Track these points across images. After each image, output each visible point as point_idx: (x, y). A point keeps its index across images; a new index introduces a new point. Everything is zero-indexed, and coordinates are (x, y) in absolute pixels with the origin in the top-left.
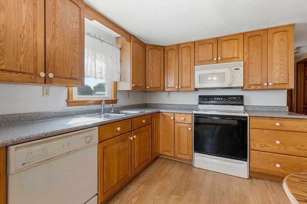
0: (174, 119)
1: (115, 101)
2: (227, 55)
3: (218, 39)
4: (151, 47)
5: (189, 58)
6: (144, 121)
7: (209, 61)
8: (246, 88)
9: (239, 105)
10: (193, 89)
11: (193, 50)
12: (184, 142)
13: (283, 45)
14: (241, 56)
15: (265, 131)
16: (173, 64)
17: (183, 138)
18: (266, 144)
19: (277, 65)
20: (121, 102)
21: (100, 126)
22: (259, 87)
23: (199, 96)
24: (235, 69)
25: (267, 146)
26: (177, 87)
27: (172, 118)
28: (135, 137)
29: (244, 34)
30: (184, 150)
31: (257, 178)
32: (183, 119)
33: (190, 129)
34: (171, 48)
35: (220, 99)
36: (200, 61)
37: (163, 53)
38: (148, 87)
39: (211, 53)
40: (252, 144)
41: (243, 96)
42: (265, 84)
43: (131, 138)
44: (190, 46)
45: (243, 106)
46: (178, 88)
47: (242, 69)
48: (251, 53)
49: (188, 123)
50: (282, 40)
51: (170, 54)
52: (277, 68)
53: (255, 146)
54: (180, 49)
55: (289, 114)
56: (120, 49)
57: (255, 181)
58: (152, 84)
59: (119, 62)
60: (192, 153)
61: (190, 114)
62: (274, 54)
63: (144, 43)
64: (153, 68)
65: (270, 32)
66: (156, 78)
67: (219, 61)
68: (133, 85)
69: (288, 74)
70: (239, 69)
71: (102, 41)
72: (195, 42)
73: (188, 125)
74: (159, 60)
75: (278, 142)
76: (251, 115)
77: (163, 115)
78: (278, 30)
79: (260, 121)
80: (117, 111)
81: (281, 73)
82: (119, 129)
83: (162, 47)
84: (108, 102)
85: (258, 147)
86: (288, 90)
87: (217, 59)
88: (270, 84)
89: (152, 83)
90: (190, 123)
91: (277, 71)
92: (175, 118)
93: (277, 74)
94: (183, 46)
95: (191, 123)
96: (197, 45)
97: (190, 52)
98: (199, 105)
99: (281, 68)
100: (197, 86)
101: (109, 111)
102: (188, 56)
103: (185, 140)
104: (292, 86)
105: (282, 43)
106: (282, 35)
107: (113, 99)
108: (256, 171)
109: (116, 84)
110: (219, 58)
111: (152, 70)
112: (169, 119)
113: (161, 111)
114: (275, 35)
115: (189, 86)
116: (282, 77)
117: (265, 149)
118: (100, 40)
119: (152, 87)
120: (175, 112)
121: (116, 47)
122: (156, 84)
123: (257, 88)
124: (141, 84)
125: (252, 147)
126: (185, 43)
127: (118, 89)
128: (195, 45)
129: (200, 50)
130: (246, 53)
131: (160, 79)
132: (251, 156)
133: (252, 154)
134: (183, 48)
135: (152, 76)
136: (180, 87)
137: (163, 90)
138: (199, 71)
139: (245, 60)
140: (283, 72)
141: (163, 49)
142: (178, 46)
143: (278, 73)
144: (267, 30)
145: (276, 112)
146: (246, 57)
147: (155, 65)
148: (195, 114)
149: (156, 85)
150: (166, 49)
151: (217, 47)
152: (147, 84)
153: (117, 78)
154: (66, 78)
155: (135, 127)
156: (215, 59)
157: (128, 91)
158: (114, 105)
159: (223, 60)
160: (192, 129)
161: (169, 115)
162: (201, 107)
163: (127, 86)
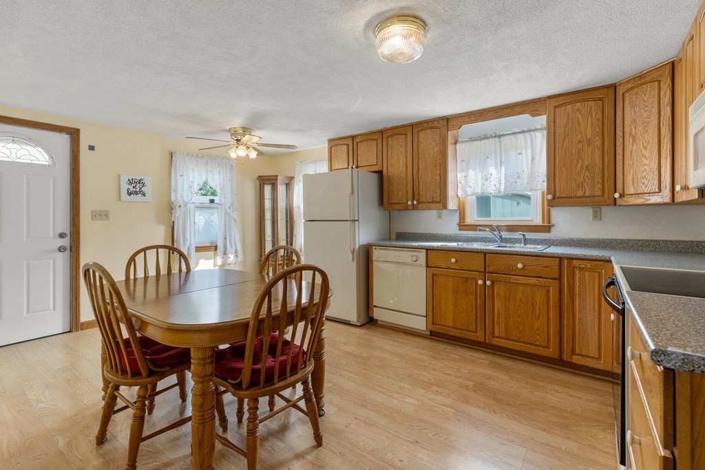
4: (629, 85)
6: (520, 266)
21: (428, 249)
28: (488, 283)
38: (616, 196)
43: (480, 283)
58: (633, 184)
64: (635, 140)
66: (645, 165)
68: (548, 197)
71: (500, 136)
74: (654, 111)
82: (453, 260)
89: (629, 182)
107: (542, 224)
111: (631, 146)
119: (633, 193)
122: (643, 183)
124: (590, 191)
131: (660, 166)
135: (633, 164)
137: (668, 198)
147: (639, 130)
149: (643, 187)
152: (619, 186)
154: (429, 202)
158: (543, 234)
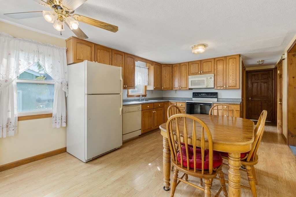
1: (145, 96)
2: (206, 70)
3: (201, 61)
4: (165, 65)
5: (186, 71)
6: (160, 105)
7: (196, 73)
9: (214, 98)
10: (188, 89)
11: (188, 67)
13: (233, 65)
14: (213, 71)
16: (177, 75)
19: (231, 76)
20: (148, 96)
21: (142, 104)
22: (222, 88)
23: (193, 93)
24: (210, 78)
26: (179, 88)
27: (175, 105)
28: (155, 111)
29: (214, 59)
32: (181, 105)
33: (184, 110)
34: (176, 65)
35: (204, 95)
36: (192, 73)
37: (172, 68)
38: (163, 88)
39: (197, 69)
42: (225, 86)
43: (154, 112)
45: (217, 99)
47: (213, 78)
48: (218, 69)
50: (233, 63)
51: (175, 69)
54: (181, 66)
56: (148, 69)
59: (147, 76)
61: (184, 102)
62: (230, 70)
63: (161, 64)
64: (165, 77)
65: (228, 58)
66: (168, 82)
67: (201, 74)
68: (155, 87)
69: (236, 81)
70: (211, 78)
71: (140, 67)
72: (189, 62)
73: (183, 108)
74: (169, 72)
77: (170, 103)
78: (231, 57)
80: (147, 100)
81: (233, 80)
82: (148, 107)
84: (143, 96)
88: (227, 86)
89: (165, 85)
91: (231, 79)
92: (177, 105)
94: (183, 64)
95: (185, 107)
97: (186, 68)
98: (193, 98)
99: (233, 78)
100: (190, 87)
101: (143, 100)
104: (238, 87)
105: (233, 64)
106: (233, 60)
107: (144, 94)
109: (146, 87)
110: (202, 72)
113: (169, 101)
114: (230, 60)
115: (186, 87)
116: (233, 83)
118: (139, 67)
119: (165, 88)
120: (177, 101)
121: (146, 68)
123: (221, 88)
124: (159, 86)
126: (184, 63)
127: (147, 89)
128: (189, 64)
129: (192, 67)
131: (170, 83)
134: (183, 65)
135: (165, 82)
136: (181, 88)
137: (171, 89)
138: (191, 78)
139: (215, 73)
140: (234, 80)
141: (171, 66)
142: (180, 64)
143: (231, 80)
144: (226, 57)
145: (235, 102)
146: (215, 71)
147: (167, 75)
148: (187, 103)
149: (167, 87)
150: (174, 66)
151: (200, 65)
152: (162, 86)
153: (146, 84)
155: (155, 107)
156: (199, 72)
157: (152, 90)
158: (145, 97)
159: (204, 73)
160: (185, 111)
161: (174, 103)
163: (151, 88)
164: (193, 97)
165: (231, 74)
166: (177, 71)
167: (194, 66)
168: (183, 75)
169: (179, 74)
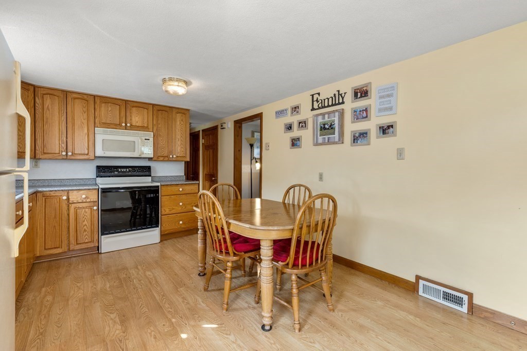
0: (68, 199)
2: (137, 122)
3: (126, 103)
5: (85, 115)
7: (116, 125)
8: (155, 159)
9: (146, 176)
10: (93, 158)
11: (92, 106)
12: (85, 227)
13: (182, 124)
14: (150, 126)
15: (172, 196)
17: (84, 221)
18: (174, 207)
19: (178, 140)
22: (166, 159)
23: (97, 166)
24: (145, 139)
25: (173, 209)
26: (64, 154)
27: (65, 198)
29: (154, 105)
30: (85, 237)
31: (166, 240)
32: (84, 196)
33: (95, 208)
34: (50, 92)
35: (126, 170)
36: (103, 122)
37: (33, 95)
39: (118, 117)
40: (162, 210)
41: (150, 166)
42: (171, 156)
44: (88, 99)
45: (150, 177)
46: (67, 154)
47: (151, 139)
48: (160, 126)
49: (92, 200)
50: (182, 120)
51: (48, 101)
52: (179, 143)
53: (165, 211)
54: (69, 99)
55: (186, 181)
57: (165, 242)
60: (97, 238)
61: (95, 189)
62: (177, 130)
65: (174, 111)
67: (128, 128)
69: (186, 149)
70: (149, 140)
72: (95, 96)
73: (92, 204)
75: (181, 204)
76: (162, 184)
77: (44, 195)
78: (179, 111)
79: (169, 188)
83: (30, 86)
85: (167, 211)
86: (185, 162)
87: (126, 125)
88: (174, 156)
90: (94, 200)
91: (179, 146)
92: (70, 197)
93: (179, 148)
94: (75, 95)
95: (96, 200)
96: (98, 101)
97: (87, 107)
99: (182, 143)
100: (99, 153)
102: (85, 112)
103: (87, 225)
104: (188, 159)
105: (182, 122)
106: (182, 116)
108: (166, 233)
110: (128, 125)
112: (58, 199)
114: (177, 115)
115: (87, 153)
116: (182, 151)
117: (173, 211)
120: (69, 188)
123: (164, 159)
125: (163, 213)
126: (78, 94)
128: (95, 100)
129: (103, 109)
130: (155, 125)
132: (162, 221)
133: (163, 219)
134: (75, 98)
136: (70, 154)
137: (32, 156)
138: (102, 134)
139: (154, 132)
140: (183, 147)
141: (32, 90)
142: (65, 92)
144: (171, 108)
146: (155, 129)
148: (102, 189)
150: (40, 91)
151: (125, 110)
156: (123, 124)
159: (133, 127)
160: (98, 208)
161: (58, 194)
162: (99, 180)
164: (97, 177)
165: (178, 137)
166: (56, 108)
167: (110, 109)
168: (77, 122)
169: (64, 118)
